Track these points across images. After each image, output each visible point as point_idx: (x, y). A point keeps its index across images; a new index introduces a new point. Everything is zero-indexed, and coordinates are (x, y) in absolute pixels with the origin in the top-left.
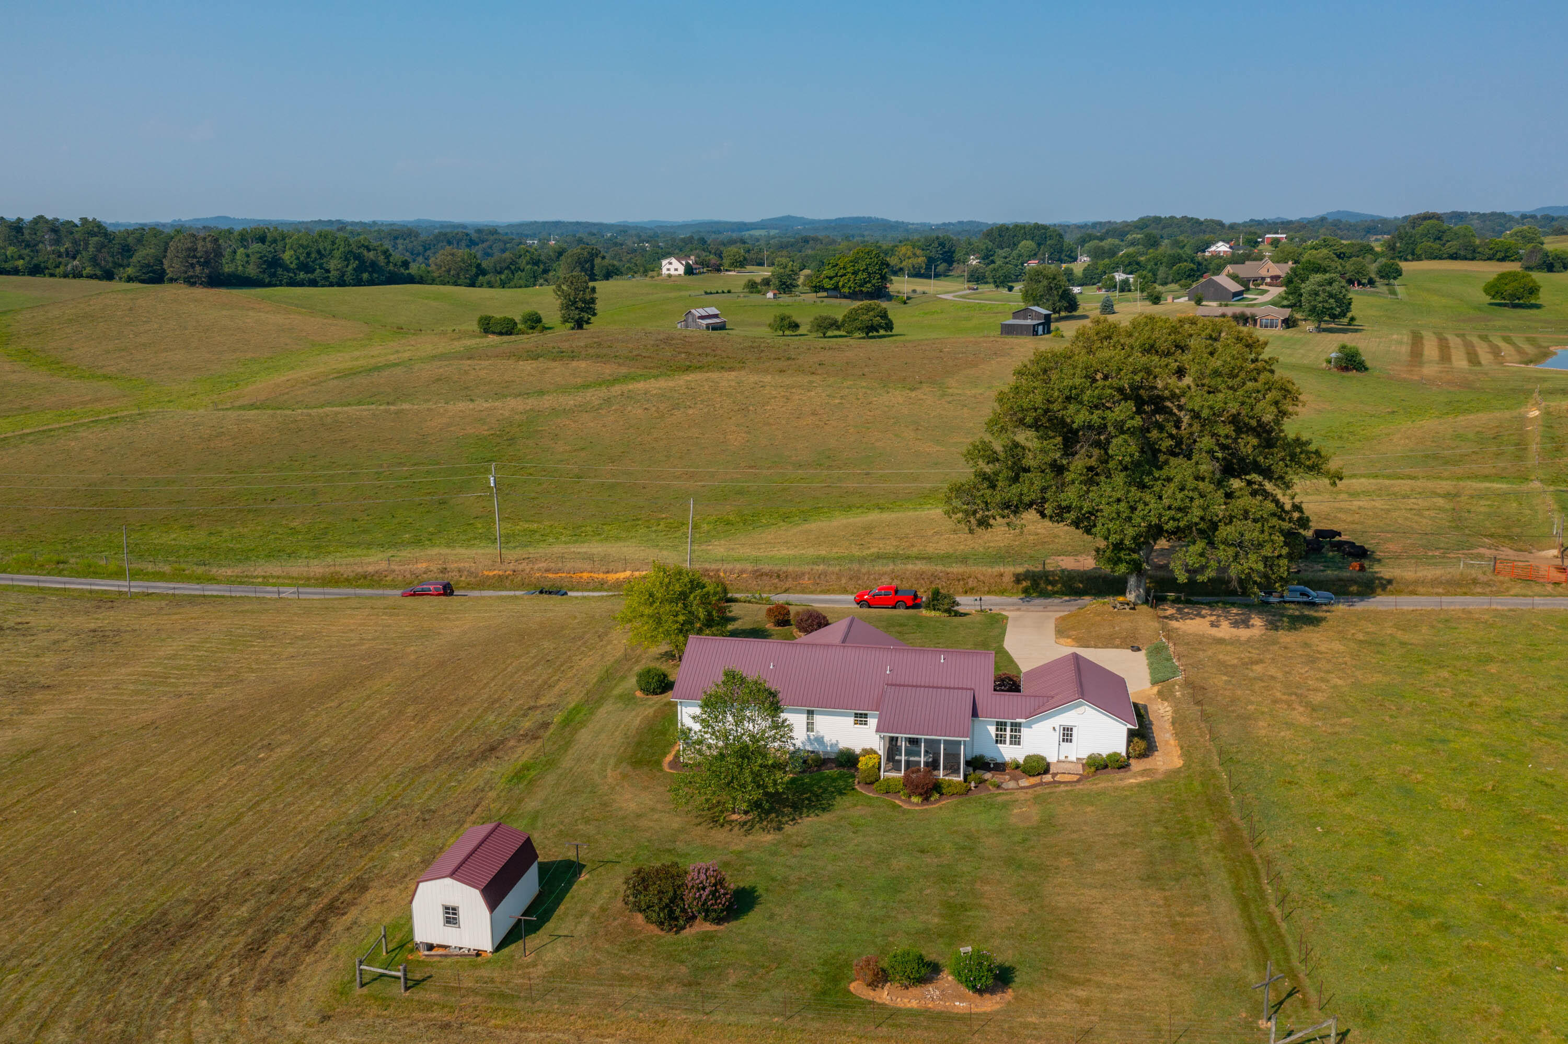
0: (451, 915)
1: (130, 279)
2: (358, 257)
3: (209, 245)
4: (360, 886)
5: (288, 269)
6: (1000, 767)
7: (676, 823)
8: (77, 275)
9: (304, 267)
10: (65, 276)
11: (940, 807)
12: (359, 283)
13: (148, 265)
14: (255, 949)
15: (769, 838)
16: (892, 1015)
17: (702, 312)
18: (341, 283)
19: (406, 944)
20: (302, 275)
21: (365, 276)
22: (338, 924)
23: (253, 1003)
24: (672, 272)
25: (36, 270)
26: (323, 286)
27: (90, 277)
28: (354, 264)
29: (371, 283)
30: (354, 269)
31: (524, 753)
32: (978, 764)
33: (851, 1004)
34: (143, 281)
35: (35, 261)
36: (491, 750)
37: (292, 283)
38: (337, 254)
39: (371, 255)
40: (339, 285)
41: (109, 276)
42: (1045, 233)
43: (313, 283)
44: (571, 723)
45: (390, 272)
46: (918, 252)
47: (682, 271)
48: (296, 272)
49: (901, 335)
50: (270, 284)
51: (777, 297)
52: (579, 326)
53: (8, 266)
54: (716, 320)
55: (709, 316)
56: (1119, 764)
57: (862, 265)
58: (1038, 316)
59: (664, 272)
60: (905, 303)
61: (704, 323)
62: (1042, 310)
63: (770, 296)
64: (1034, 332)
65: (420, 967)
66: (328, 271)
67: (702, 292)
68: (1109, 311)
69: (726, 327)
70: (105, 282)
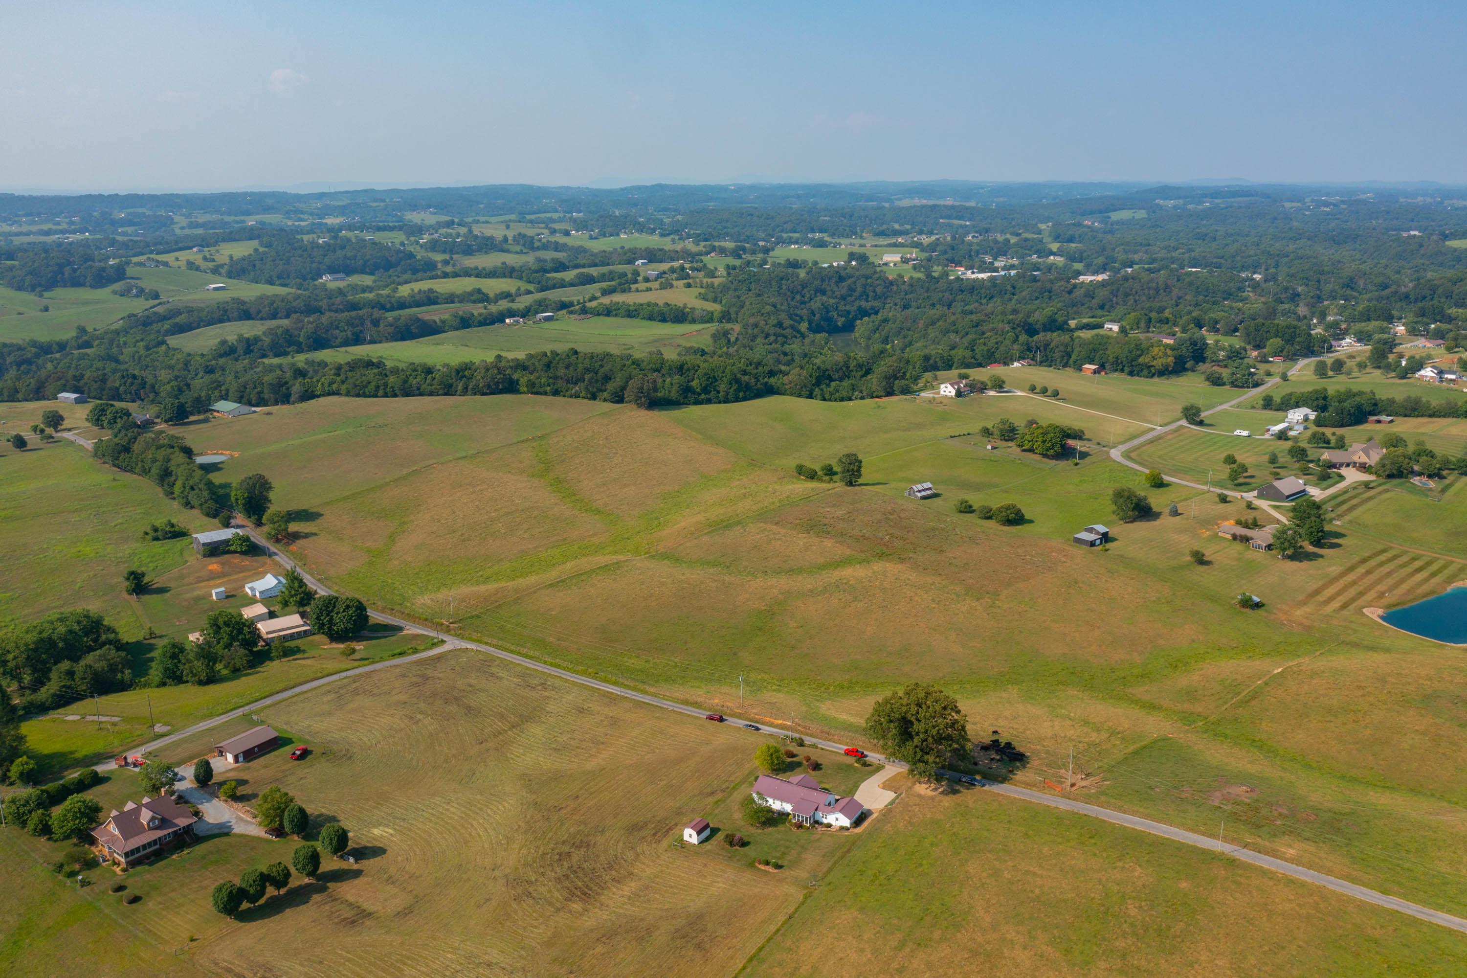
0: (690, 836)
1: (605, 400)
2: (737, 381)
3: (651, 385)
4: (676, 825)
5: (694, 393)
6: (821, 824)
7: (743, 823)
8: (577, 396)
9: (705, 390)
10: (571, 397)
11: (801, 831)
12: (737, 400)
13: (616, 393)
14: (655, 835)
15: (760, 831)
16: (759, 869)
17: (920, 487)
18: (726, 401)
19: (682, 839)
20: (703, 396)
21: (741, 394)
22: (671, 832)
23: (654, 845)
24: (947, 393)
25: (556, 393)
26: (715, 403)
27: (584, 398)
28: (735, 387)
29: (745, 399)
30: (735, 390)
31: (720, 796)
32: (817, 822)
33: (756, 867)
34: (612, 402)
35: (556, 387)
36: (712, 793)
37: (697, 402)
38: (726, 380)
39: (746, 378)
40: (725, 402)
41: (594, 397)
42: (1295, 332)
43: (709, 401)
44: (734, 789)
45: (757, 390)
46: (1169, 352)
47: (953, 393)
48: (699, 394)
49: (1031, 521)
50: (683, 404)
51: (994, 448)
52: (850, 484)
53: (541, 390)
54: (929, 492)
55: (924, 490)
56: (847, 829)
57: (1049, 437)
58: (1097, 533)
59: (942, 392)
60: (1077, 464)
61: (919, 495)
62: (1102, 529)
63: (989, 447)
64: (1092, 544)
65: (683, 845)
66: (718, 392)
67: (948, 435)
68: (1175, 513)
69: (935, 496)
70: (592, 402)
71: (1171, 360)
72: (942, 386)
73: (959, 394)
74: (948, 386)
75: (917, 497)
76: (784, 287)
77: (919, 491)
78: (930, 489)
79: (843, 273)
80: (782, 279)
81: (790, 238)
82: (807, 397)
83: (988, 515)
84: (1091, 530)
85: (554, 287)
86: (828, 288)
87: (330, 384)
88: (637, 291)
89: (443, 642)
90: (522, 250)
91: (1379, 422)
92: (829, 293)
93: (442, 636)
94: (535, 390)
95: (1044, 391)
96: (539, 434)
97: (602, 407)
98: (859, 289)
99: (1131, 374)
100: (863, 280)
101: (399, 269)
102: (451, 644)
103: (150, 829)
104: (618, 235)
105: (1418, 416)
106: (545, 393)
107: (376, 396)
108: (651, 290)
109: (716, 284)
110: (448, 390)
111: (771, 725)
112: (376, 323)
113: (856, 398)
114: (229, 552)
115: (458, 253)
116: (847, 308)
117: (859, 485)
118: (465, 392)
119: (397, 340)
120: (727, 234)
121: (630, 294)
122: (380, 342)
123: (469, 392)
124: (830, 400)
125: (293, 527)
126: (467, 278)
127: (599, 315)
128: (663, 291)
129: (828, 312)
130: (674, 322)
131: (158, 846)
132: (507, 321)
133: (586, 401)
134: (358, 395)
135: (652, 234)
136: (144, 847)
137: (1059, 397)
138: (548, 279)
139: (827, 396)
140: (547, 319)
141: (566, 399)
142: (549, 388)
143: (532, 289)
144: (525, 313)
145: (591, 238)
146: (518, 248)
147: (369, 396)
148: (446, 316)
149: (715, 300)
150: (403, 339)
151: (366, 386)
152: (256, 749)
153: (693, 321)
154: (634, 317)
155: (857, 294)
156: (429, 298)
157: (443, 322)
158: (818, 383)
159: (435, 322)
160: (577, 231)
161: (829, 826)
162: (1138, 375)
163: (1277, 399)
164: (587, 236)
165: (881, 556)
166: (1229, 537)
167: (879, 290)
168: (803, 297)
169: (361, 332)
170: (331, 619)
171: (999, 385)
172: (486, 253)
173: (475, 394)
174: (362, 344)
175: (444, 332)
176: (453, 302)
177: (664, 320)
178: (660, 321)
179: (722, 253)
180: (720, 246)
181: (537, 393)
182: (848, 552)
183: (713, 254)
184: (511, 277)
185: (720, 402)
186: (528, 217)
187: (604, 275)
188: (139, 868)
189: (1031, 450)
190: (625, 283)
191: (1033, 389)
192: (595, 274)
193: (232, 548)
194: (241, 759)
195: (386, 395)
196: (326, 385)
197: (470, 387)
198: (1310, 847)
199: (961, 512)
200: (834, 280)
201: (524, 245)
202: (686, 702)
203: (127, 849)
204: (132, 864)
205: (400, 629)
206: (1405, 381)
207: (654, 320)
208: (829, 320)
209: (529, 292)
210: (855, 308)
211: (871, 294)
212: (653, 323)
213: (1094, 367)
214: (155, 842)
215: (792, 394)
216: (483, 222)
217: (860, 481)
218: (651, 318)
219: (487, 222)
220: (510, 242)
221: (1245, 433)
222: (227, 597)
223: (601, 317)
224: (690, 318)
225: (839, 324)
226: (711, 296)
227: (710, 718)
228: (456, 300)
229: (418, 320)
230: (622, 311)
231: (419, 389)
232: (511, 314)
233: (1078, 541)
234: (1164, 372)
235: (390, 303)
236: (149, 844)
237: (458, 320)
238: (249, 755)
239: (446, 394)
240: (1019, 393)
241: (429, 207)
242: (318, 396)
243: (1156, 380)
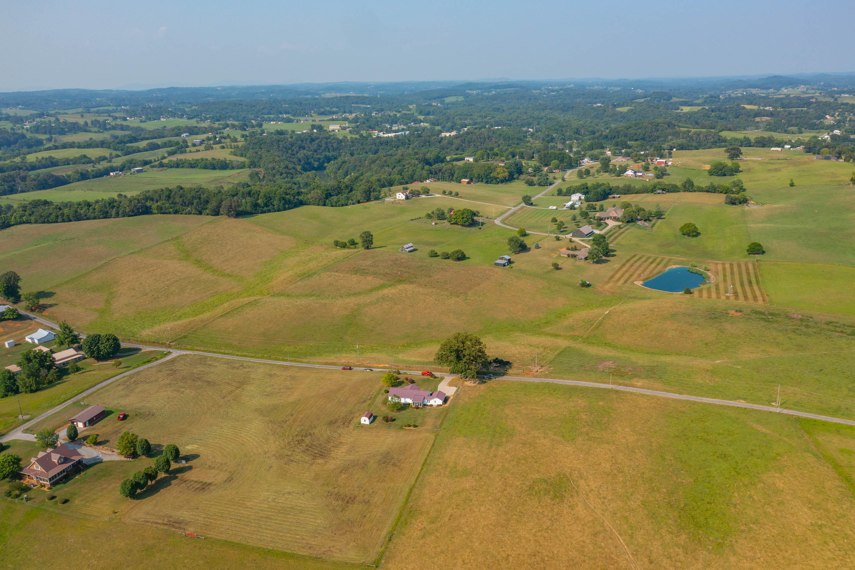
0: (365, 421)
1: (208, 214)
2: (284, 199)
3: (235, 204)
4: (353, 418)
5: (260, 207)
6: (427, 405)
7: (388, 412)
8: (190, 213)
9: (266, 205)
10: (186, 214)
11: (418, 410)
12: (285, 209)
13: (214, 210)
14: (344, 424)
15: (398, 413)
16: (406, 429)
17: (407, 246)
18: (279, 210)
19: (360, 423)
20: (265, 208)
21: (287, 206)
22: (352, 422)
23: (346, 429)
24: (400, 198)
25: (176, 212)
26: (272, 212)
27: (194, 214)
28: (283, 202)
29: (289, 208)
30: (283, 204)
31: (369, 402)
32: (425, 405)
33: (403, 429)
34: (212, 215)
35: (175, 209)
36: (365, 401)
37: (263, 212)
38: (277, 198)
39: (288, 197)
40: (278, 211)
41: (200, 213)
43: (269, 211)
44: (375, 397)
45: (295, 203)
47: (404, 197)
48: (263, 208)
49: (469, 258)
50: (255, 213)
51: (436, 224)
52: (368, 248)
53: (167, 211)
54: (412, 248)
55: (409, 247)
56: (441, 405)
57: (465, 216)
58: (506, 259)
59: (397, 197)
60: (480, 229)
61: (408, 250)
62: (508, 257)
63: (433, 224)
64: (504, 265)
65: (363, 426)
66: (274, 206)
67: (410, 219)
68: (537, 247)
69: (415, 250)
70: (199, 216)
71: (506, 174)
72: (397, 194)
73: (407, 198)
74: (401, 194)
75: (406, 251)
76: (281, 146)
77: (407, 248)
78: (412, 247)
79: (313, 137)
80: (279, 141)
81: (269, 118)
82: (323, 206)
83: (447, 257)
84: (502, 259)
85: (134, 152)
86: (306, 146)
87: (20, 217)
88: (191, 152)
89: (170, 353)
90: (99, 131)
91: (614, 197)
92: (307, 148)
93: (169, 350)
94: (163, 211)
95: (450, 193)
96: (175, 236)
97: (206, 219)
98: (324, 146)
99: (487, 182)
100: (325, 140)
101: (17, 145)
102: (175, 353)
103: (59, 464)
104: (159, 119)
105: (630, 194)
106: (170, 213)
107: (57, 222)
108: (199, 151)
109: (240, 146)
110: (106, 215)
111: (378, 368)
112: (24, 179)
113: (350, 204)
114: (5, 320)
115: (56, 134)
116: (319, 156)
117: (373, 248)
118: (117, 215)
120: (230, 117)
121: (186, 154)
122: (28, 191)
123: (120, 215)
124: (336, 206)
125: (42, 301)
126: (72, 149)
127: (171, 167)
128: (207, 152)
129: (308, 159)
131: (65, 473)
132: (111, 174)
133: (196, 216)
134: (44, 222)
135: (181, 118)
136: (59, 474)
137: (459, 196)
138: (128, 147)
139: (334, 204)
140: (139, 171)
141: (183, 215)
142: (171, 210)
143: (120, 154)
144: (122, 169)
145: (141, 121)
146: (96, 129)
147: (51, 222)
148: (70, 173)
149: (242, 155)
150: (44, 188)
151: (48, 216)
152: (95, 418)
153: (233, 168)
154: (194, 167)
155: (323, 148)
156: (52, 162)
157: (69, 176)
158: (327, 198)
159: (63, 176)
160: (131, 117)
161: (432, 405)
162: (490, 183)
163: (564, 190)
164: (138, 120)
165: (400, 282)
166: (566, 256)
167: (335, 145)
168: (293, 151)
169: (14, 185)
170: (98, 348)
171: (427, 192)
172: (75, 133)
173: (124, 216)
174: (16, 193)
175: (70, 183)
176: (69, 164)
177: (214, 168)
179: (234, 128)
180: (232, 124)
181: (164, 213)
182: (382, 282)
183: (228, 129)
184: (103, 147)
185: (275, 211)
186: (92, 110)
187: (165, 143)
188: (58, 486)
189: (456, 223)
190: (182, 148)
191: (444, 193)
192: (160, 143)
193: (6, 317)
194: (87, 425)
195: (63, 221)
196: (18, 218)
197: (120, 213)
198: (646, 381)
199: (431, 257)
200: (309, 141)
201: (100, 127)
202: (326, 364)
203: (50, 477)
204: (54, 484)
205: (140, 349)
206: (620, 177)
208: (309, 164)
209: (118, 156)
210: (323, 156)
211: (331, 148)
212: (207, 170)
213: (467, 180)
214: (64, 471)
215: (314, 204)
216: (63, 114)
217: (373, 246)
218: (205, 167)
219: (66, 114)
220: (89, 125)
221: (554, 208)
222: (16, 345)
223: (173, 169)
224: (230, 166)
225: (315, 166)
226: (239, 152)
227: (344, 369)
228: (71, 162)
229: (53, 176)
230: (187, 164)
231: (86, 216)
232: (113, 169)
233: (497, 264)
234: (504, 181)
235: (26, 166)
236: (61, 472)
237: (79, 175)
238: (92, 422)
239: (104, 218)
240: (437, 196)
241: (18, 104)
243: (500, 185)
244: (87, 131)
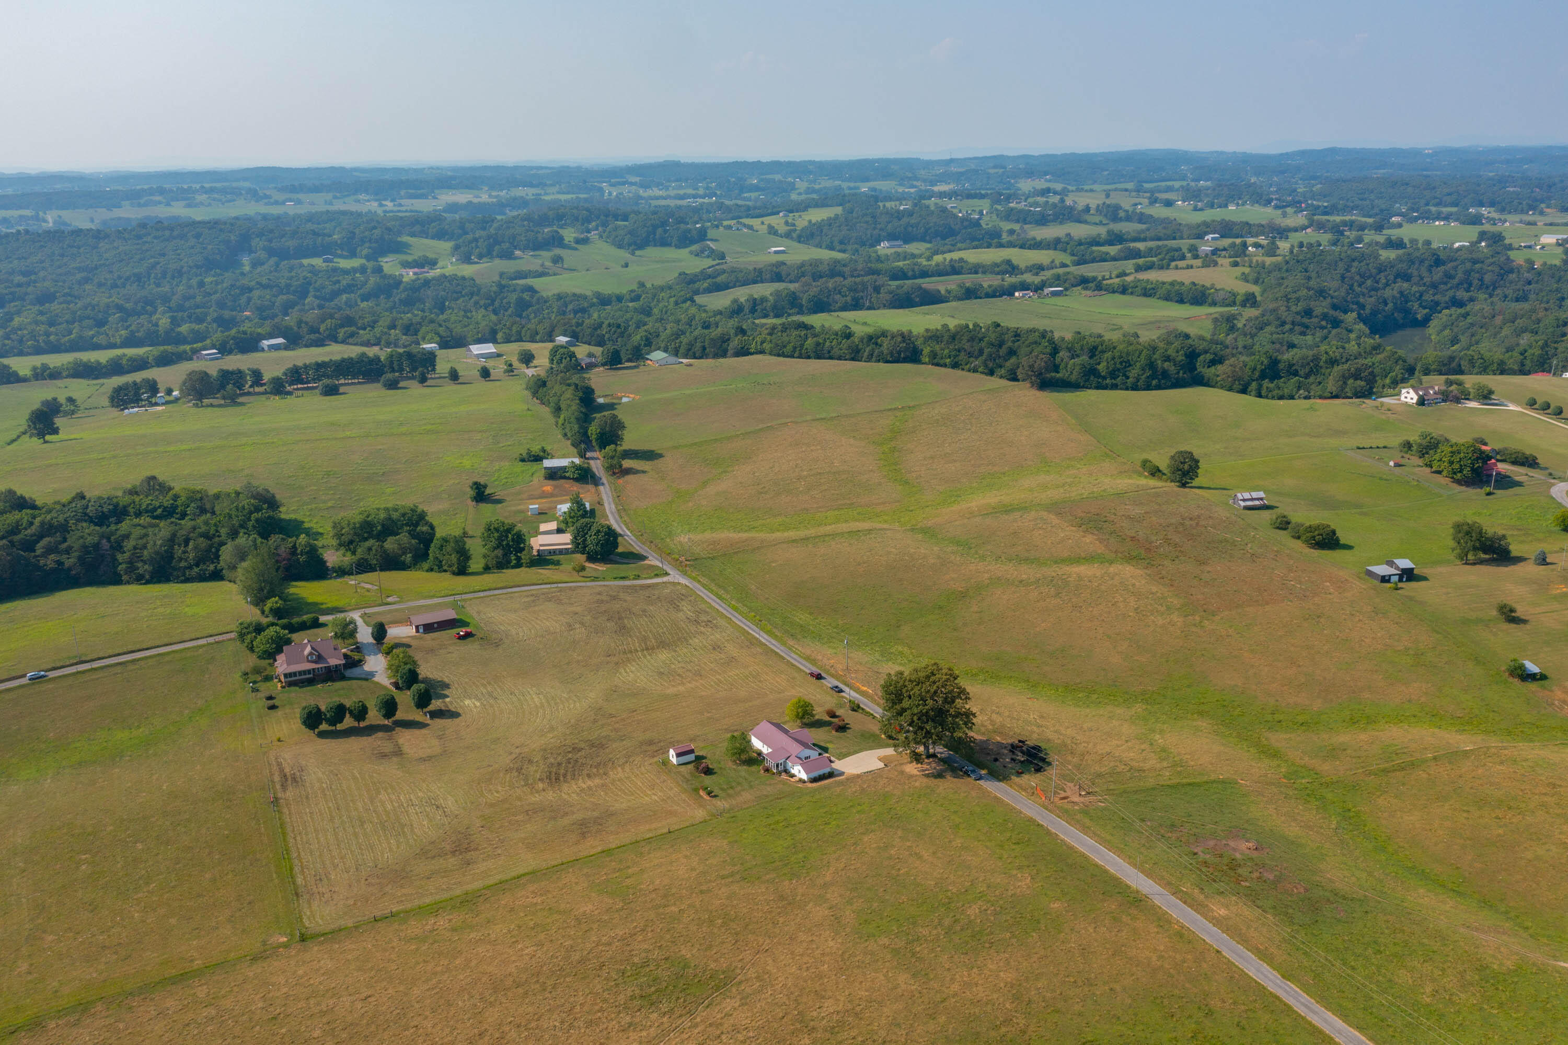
0: (672, 756)
1: (1001, 377)
2: (1154, 367)
3: (1043, 364)
5: (1098, 376)
6: (786, 772)
8: (975, 370)
9: (1113, 374)
10: (969, 371)
12: (1148, 388)
13: (1012, 370)
14: (657, 751)
15: (734, 767)
16: (696, 796)
18: (1135, 388)
20: (1108, 381)
21: (1154, 382)
23: (646, 758)
24: (1408, 400)
25: (955, 366)
26: (1121, 389)
27: (981, 372)
28: (1149, 373)
29: (1159, 387)
30: (1148, 377)
32: (785, 770)
33: (695, 792)
34: (1008, 379)
35: (956, 360)
37: (1099, 387)
38: (1138, 364)
39: (1166, 364)
40: (1133, 389)
41: (991, 373)
43: (1114, 387)
45: (1178, 379)
47: (1416, 398)
48: (1104, 378)
49: (1349, 547)
50: (1083, 387)
51: (1397, 465)
52: (1184, 485)
53: (942, 362)
54: (1257, 503)
55: (1252, 499)
56: (804, 782)
58: (1397, 568)
59: (1403, 398)
60: (1489, 494)
61: (1242, 504)
62: (1405, 563)
63: (1392, 464)
64: (1385, 579)
65: (666, 763)
66: (1128, 378)
67: (1356, 444)
68: (1543, 560)
69: (1265, 508)
70: (989, 378)
72: (1404, 391)
73: (1421, 402)
74: (1411, 391)
75: (1240, 505)
76: (1354, 270)
77: (1244, 500)
78: (1261, 499)
79: (1443, 256)
81: (1439, 213)
82: (1238, 392)
83: (1298, 534)
84: (1391, 563)
85: (1093, 261)
86: (1415, 273)
87: (762, 343)
88: (1177, 268)
89: (667, 574)
90: (1101, 222)
92: (1415, 279)
93: (668, 568)
94: (936, 361)
95: (1546, 407)
96: (912, 404)
97: (995, 382)
98: (1460, 275)
100: (1468, 265)
102: (675, 576)
103: (309, 661)
104: (1226, 206)
106: (945, 366)
107: (792, 357)
108: (1192, 267)
109: (1267, 264)
110: (855, 355)
111: (857, 690)
112: (877, 289)
113: (1299, 398)
114: (565, 478)
115: (1030, 223)
116: (1436, 298)
117: (1191, 487)
118: (869, 359)
119: (895, 307)
120: (1356, 207)
121: (1164, 271)
122: (878, 309)
123: (874, 359)
124: (1267, 397)
125: (627, 463)
126: (1012, 249)
127: (1114, 292)
128: (1204, 270)
129: (1406, 302)
130: (1192, 304)
131: (311, 676)
132: (1017, 294)
133: (983, 376)
134: (779, 355)
135: (1265, 205)
136: (300, 673)
137: (1563, 416)
138: (1093, 252)
139: (1264, 393)
140: (1054, 294)
141: (965, 373)
142: (948, 361)
143: (1068, 262)
144: (1038, 288)
145: (1195, 209)
146: (1097, 219)
147: (788, 357)
148: (952, 287)
149: (1256, 282)
150: (901, 306)
151: (785, 347)
152: (436, 625)
153: (1214, 304)
154: (1150, 296)
155: (1456, 281)
156: (953, 267)
157: (949, 292)
159: (939, 291)
160: (1184, 201)
161: (793, 776)
164: (1191, 207)
165: (1130, 559)
167: (1488, 278)
168: (1377, 282)
169: (862, 298)
170: (585, 540)
171: (1486, 396)
172: (1061, 223)
173: (879, 361)
174: (861, 309)
176: (976, 273)
177: (1181, 301)
178: (1177, 302)
179: (1320, 229)
181: (937, 365)
182: (1101, 549)
183: (1309, 230)
184: (1055, 249)
185: (1127, 389)
186: (1146, 185)
187: (1151, 249)
188: (293, 688)
189: (1439, 472)
190: (1172, 257)
191: (1532, 403)
193: (567, 475)
194: (421, 630)
195: (800, 357)
196: (759, 343)
197: (875, 354)
199: (1278, 528)
200: (1427, 263)
201: (1106, 216)
202: (808, 657)
203: (287, 671)
204: (290, 684)
205: (642, 558)
207: (1171, 300)
208: (1407, 311)
209: (1064, 265)
211: (1476, 282)
212: (1169, 303)
214: (309, 672)
215: (1222, 387)
216: (1086, 191)
217: (1196, 482)
218: (1167, 298)
219: (1092, 191)
220: (1092, 212)
222: (540, 514)
223: (1116, 295)
224: (1210, 300)
225: (1419, 316)
226: (1252, 276)
228: (980, 270)
229: (920, 288)
230: (1138, 290)
231: (829, 352)
232: (1024, 287)
233: (1370, 574)
235: (913, 271)
236: (304, 672)
237: (963, 291)
238: (429, 628)
239: (853, 359)
240: (1512, 407)
241: (1046, 173)
242: (752, 354)
244: (1080, 222)
